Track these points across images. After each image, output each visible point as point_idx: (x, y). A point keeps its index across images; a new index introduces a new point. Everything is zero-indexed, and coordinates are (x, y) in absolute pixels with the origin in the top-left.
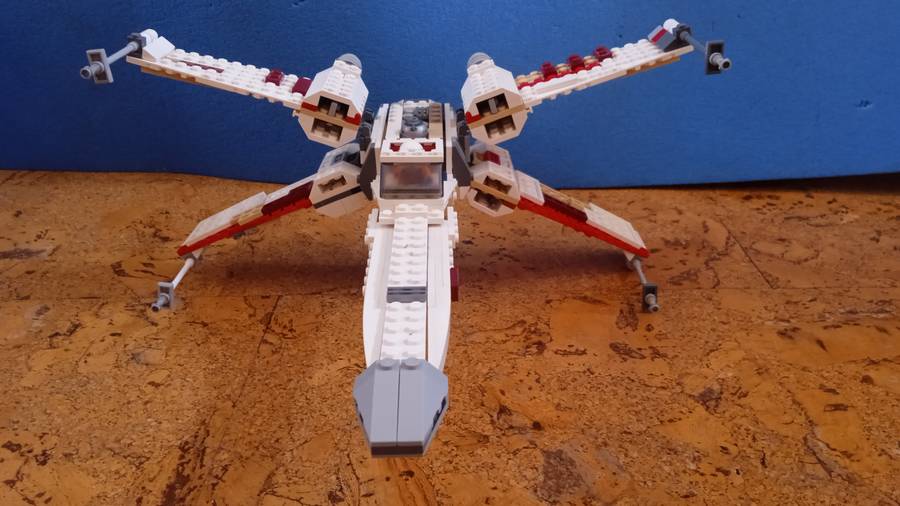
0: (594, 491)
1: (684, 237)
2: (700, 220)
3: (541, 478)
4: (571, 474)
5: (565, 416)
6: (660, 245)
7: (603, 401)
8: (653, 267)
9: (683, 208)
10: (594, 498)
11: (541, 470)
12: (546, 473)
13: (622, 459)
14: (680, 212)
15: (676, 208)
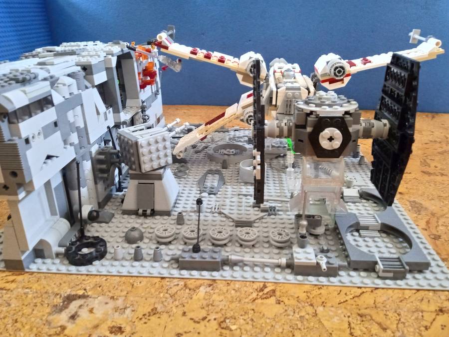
0: (434, 212)
1: (438, 140)
2: (443, 135)
3: (410, 208)
4: (422, 207)
5: (411, 191)
6: (428, 142)
7: (426, 188)
8: (428, 148)
9: (433, 130)
10: (435, 213)
11: (408, 205)
12: (412, 206)
13: (442, 204)
14: (432, 132)
15: (430, 131)
